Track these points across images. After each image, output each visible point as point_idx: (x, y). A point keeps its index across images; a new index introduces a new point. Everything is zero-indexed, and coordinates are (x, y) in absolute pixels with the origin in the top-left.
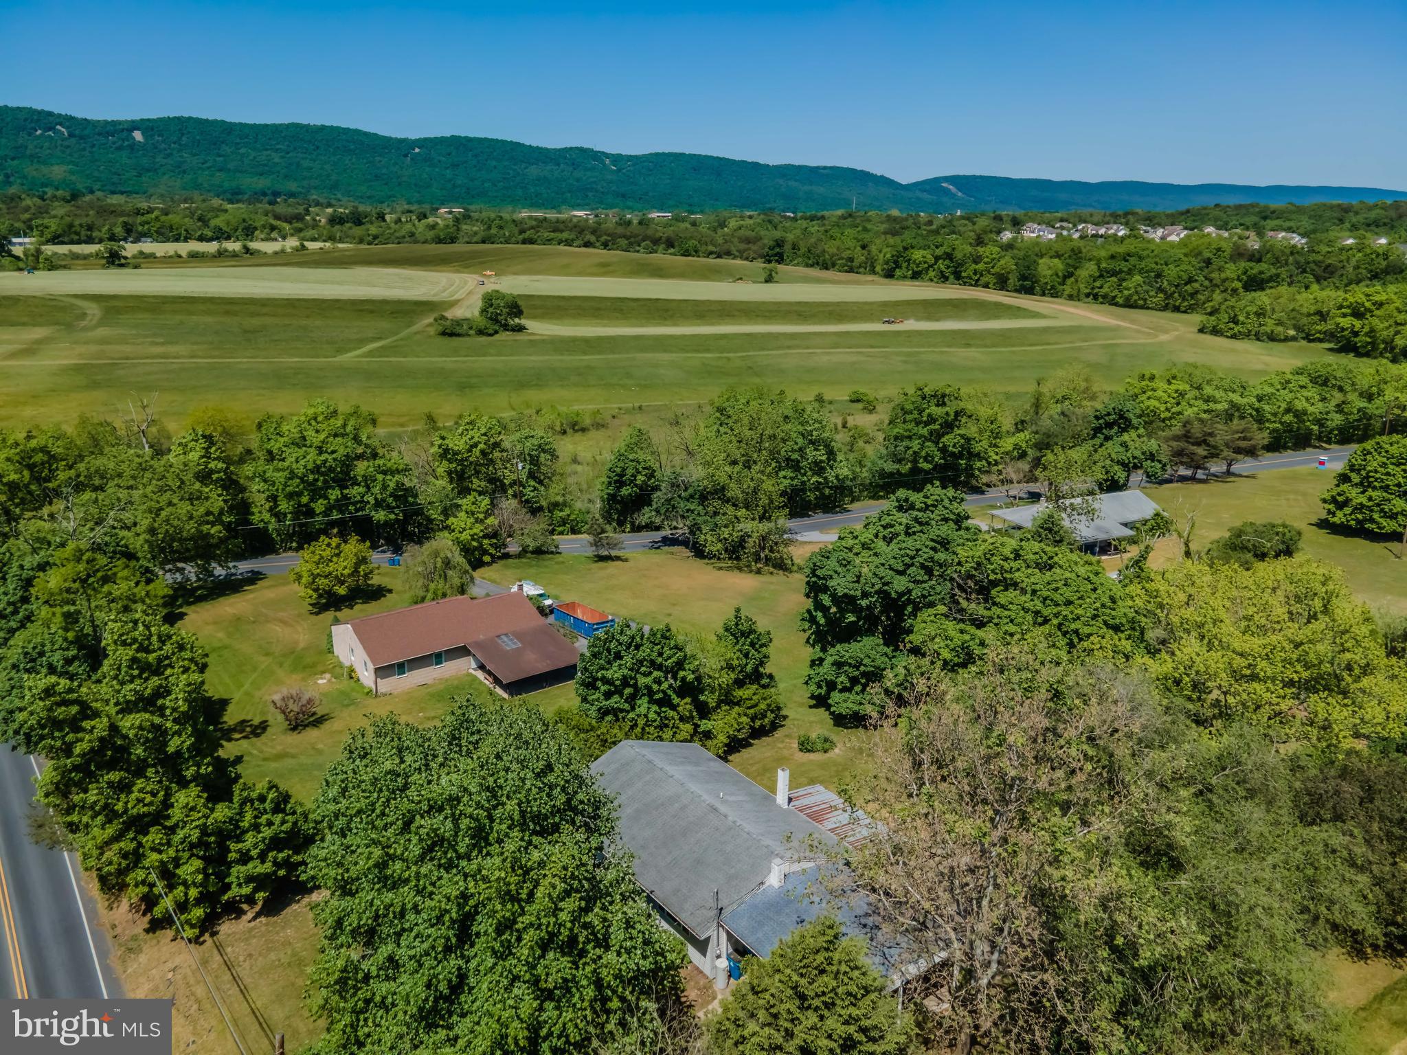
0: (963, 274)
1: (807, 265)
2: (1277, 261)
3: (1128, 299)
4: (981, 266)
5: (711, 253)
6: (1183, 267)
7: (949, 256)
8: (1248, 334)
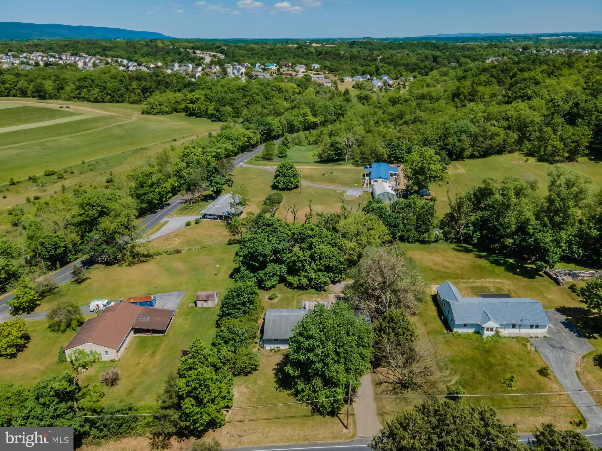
3: (95, 98)
8: (158, 113)
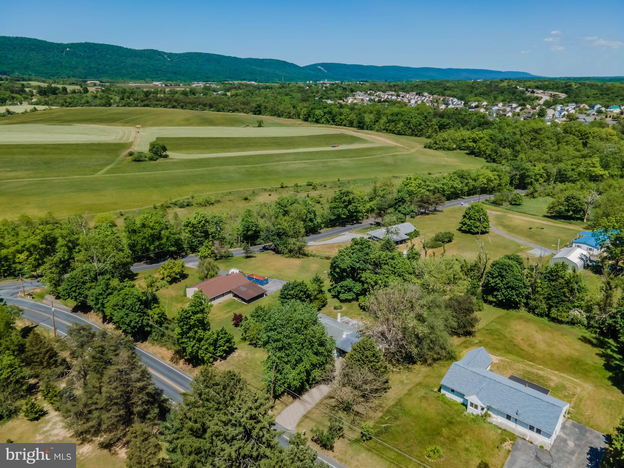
0: (336, 120)
1: (271, 115)
2: (449, 118)
3: (399, 131)
4: (342, 117)
5: (230, 110)
6: (418, 119)
7: (330, 113)
8: (440, 148)
